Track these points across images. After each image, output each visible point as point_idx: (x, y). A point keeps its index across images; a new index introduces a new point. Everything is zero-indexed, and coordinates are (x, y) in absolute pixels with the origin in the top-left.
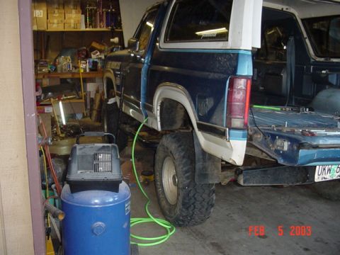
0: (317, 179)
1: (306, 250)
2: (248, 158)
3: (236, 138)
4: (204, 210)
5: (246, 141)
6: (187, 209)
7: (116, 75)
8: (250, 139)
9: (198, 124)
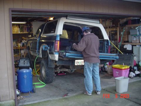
0: (76, 64)
1: (78, 86)
2: (59, 59)
3: (56, 54)
4: (52, 77)
5: (58, 55)
6: (48, 76)
7: (30, 45)
8: (59, 54)
9: (49, 53)
